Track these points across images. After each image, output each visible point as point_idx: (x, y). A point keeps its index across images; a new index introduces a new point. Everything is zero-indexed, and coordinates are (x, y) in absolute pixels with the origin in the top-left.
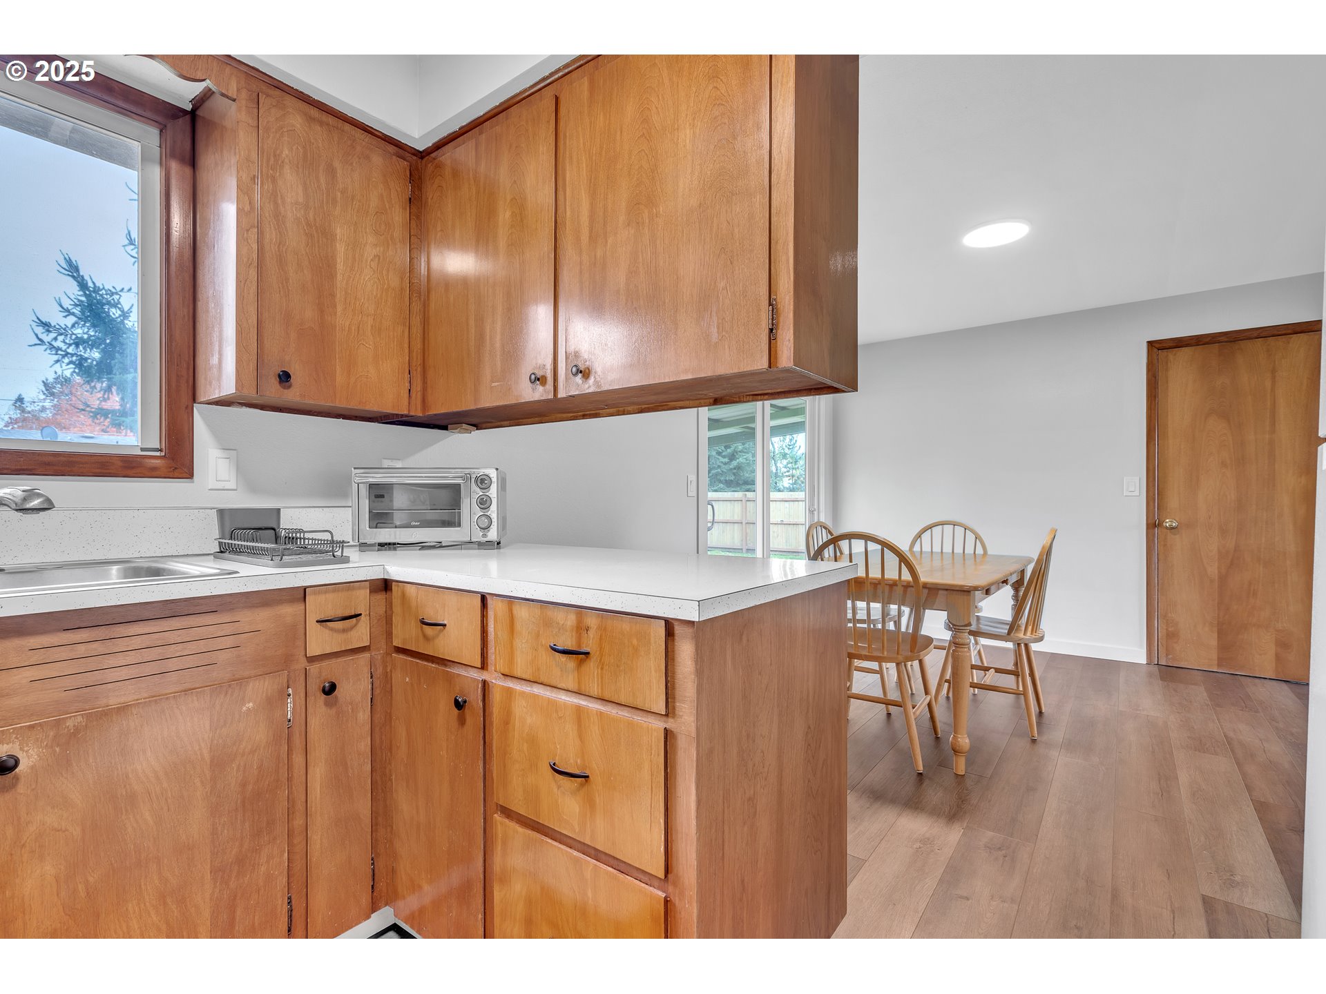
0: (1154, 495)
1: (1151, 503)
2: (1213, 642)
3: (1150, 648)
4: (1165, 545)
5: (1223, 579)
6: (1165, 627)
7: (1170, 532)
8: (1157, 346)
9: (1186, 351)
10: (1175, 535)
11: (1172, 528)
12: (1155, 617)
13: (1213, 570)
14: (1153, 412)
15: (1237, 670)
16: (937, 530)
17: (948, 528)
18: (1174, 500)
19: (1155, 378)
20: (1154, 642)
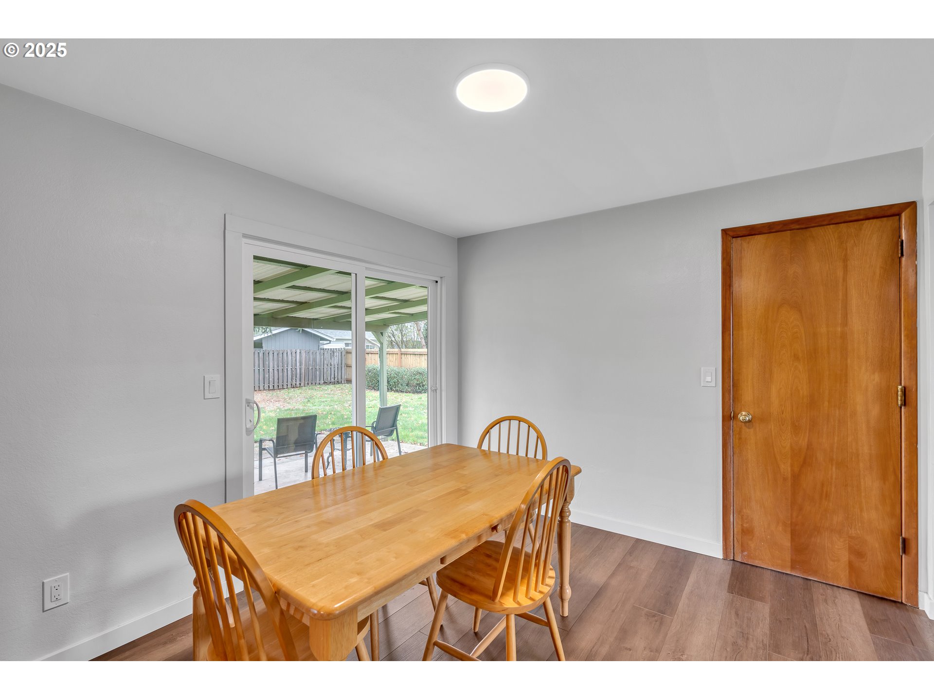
0: (730, 386)
1: (727, 395)
2: (787, 543)
3: (726, 543)
4: (740, 438)
5: (796, 478)
6: (740, 523)
7: (746, 426)
8: (731, 233)
9: (759, 240)
10: (749, 428)
11: (746, 422)
12: (730, 511)
13: (786, 468)
14: (728, 301)
15: (810, 575)
16: (504, 425)
17: (514, 423)
18: (748, 393)
19: (730, 266)
20: (730, 536)
